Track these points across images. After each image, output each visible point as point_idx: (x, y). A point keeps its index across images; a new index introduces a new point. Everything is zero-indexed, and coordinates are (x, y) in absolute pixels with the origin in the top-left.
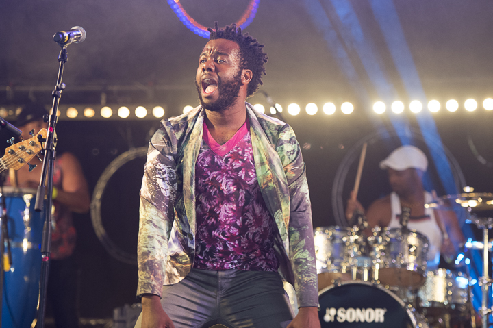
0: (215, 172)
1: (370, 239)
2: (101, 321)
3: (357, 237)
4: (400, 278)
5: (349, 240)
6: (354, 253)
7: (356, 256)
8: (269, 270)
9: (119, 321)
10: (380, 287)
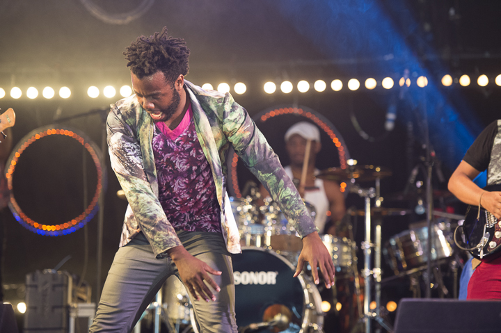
0: (169, 154)
1: (262, 208)
2: (14, 286)
3: (250, 207)
4: (290, 244)
5: (242, 209)
6: (248, 222)
7: (250, 225)
8: (213, 231)
9: (31, 286)
10: (272, 252)
